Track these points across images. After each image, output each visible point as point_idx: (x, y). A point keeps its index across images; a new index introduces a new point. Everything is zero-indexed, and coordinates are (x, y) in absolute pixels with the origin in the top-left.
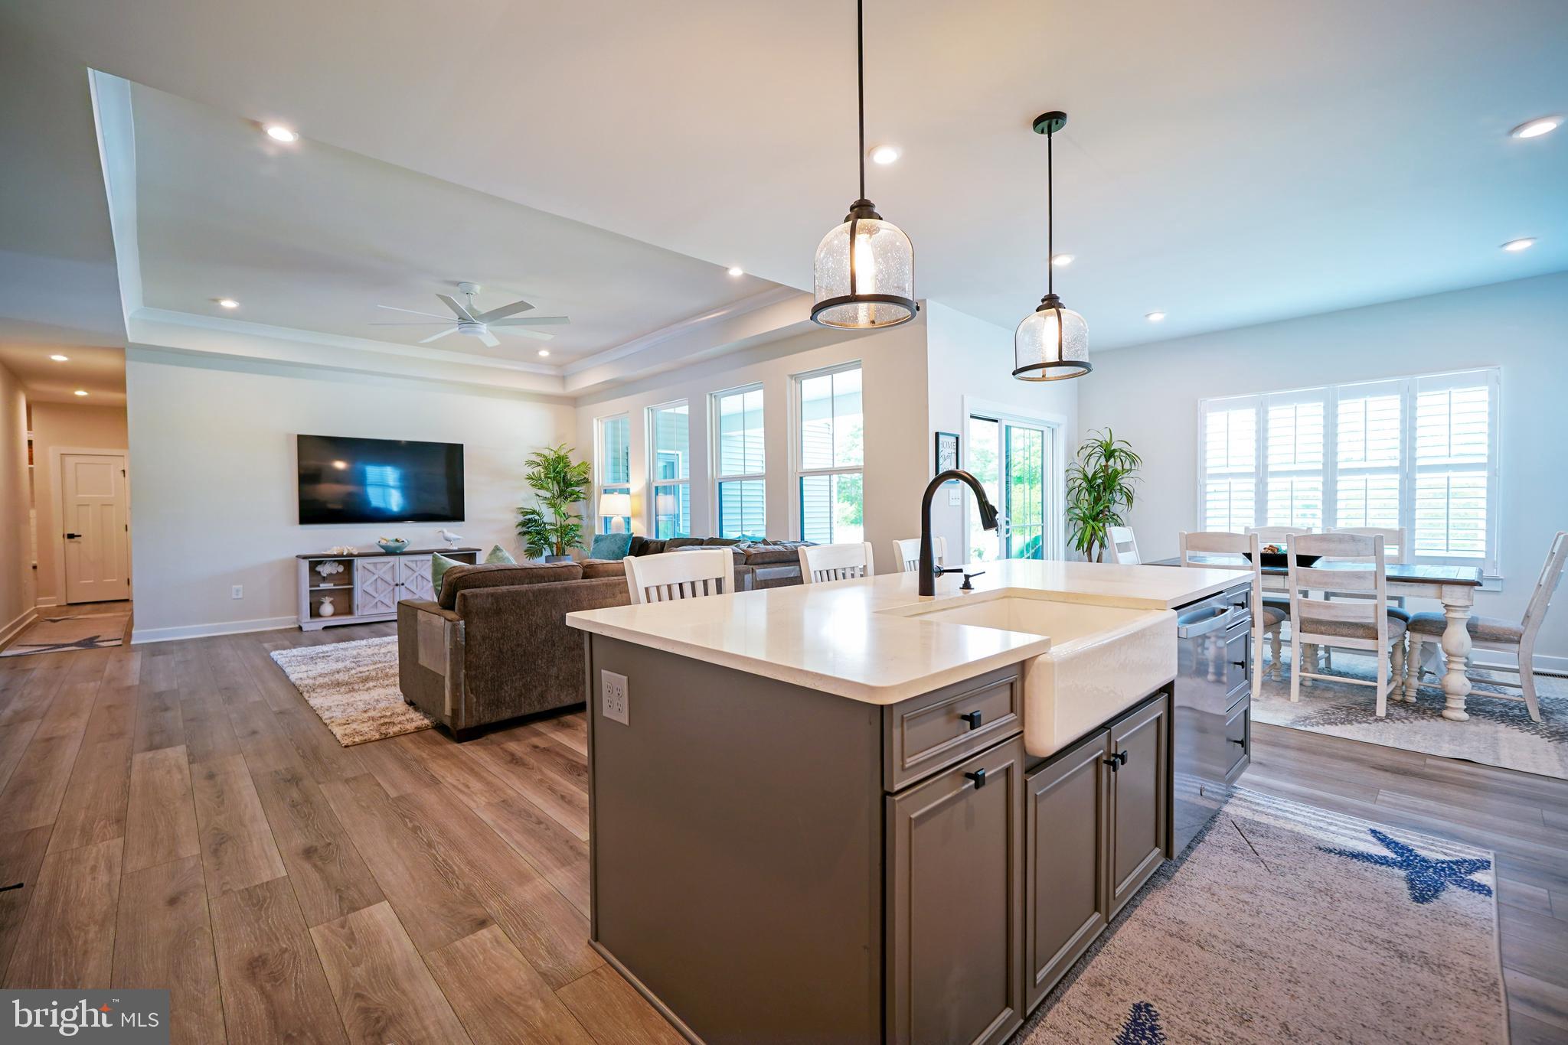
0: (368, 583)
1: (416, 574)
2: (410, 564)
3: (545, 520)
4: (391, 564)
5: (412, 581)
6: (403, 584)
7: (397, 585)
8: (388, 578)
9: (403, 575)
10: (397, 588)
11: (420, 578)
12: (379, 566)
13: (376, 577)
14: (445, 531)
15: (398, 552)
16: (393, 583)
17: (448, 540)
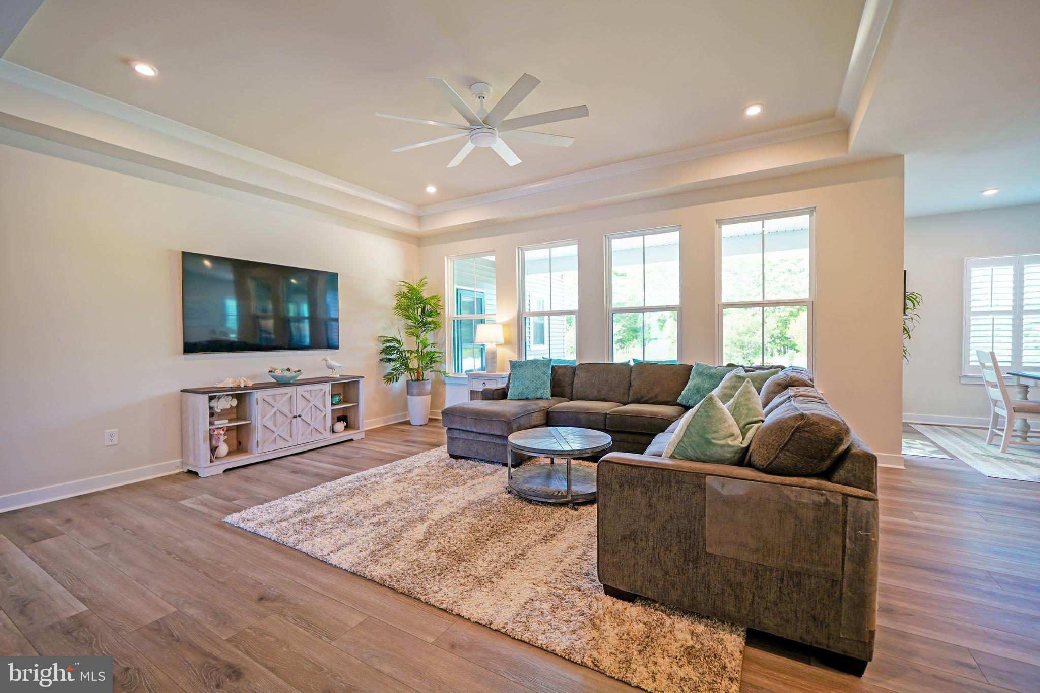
0: (268, 416)
1: (311, 404)
2: (305, 394)
3: (405, 347)
4: (289, 395)
5: (308, 411)
6: (300, 416)
7: (295, 417)
8: (286, 410)
9: (299, 406)
10: (295, 419)
11: (313, 407)
12: (277, 398)
13: (275, 410)
14: (328, 359)
15: (292, 382)
16: (291, 416)
17: (331, 368)
